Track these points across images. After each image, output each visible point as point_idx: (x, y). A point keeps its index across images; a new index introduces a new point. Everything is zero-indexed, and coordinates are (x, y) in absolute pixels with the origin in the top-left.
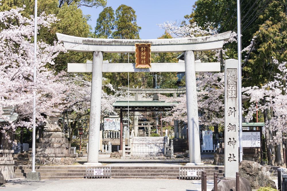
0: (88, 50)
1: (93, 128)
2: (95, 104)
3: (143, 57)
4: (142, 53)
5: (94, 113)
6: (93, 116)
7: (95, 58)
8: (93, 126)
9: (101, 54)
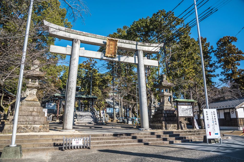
0: (69, 37)
1: (70, 99)
2: (72, 79)
3: (111, 49)
4: (111, 46)
5: (72, 87)
6: (70, 90)
7: (75, 44)
8: (70, 97)
9: (79, 41)
